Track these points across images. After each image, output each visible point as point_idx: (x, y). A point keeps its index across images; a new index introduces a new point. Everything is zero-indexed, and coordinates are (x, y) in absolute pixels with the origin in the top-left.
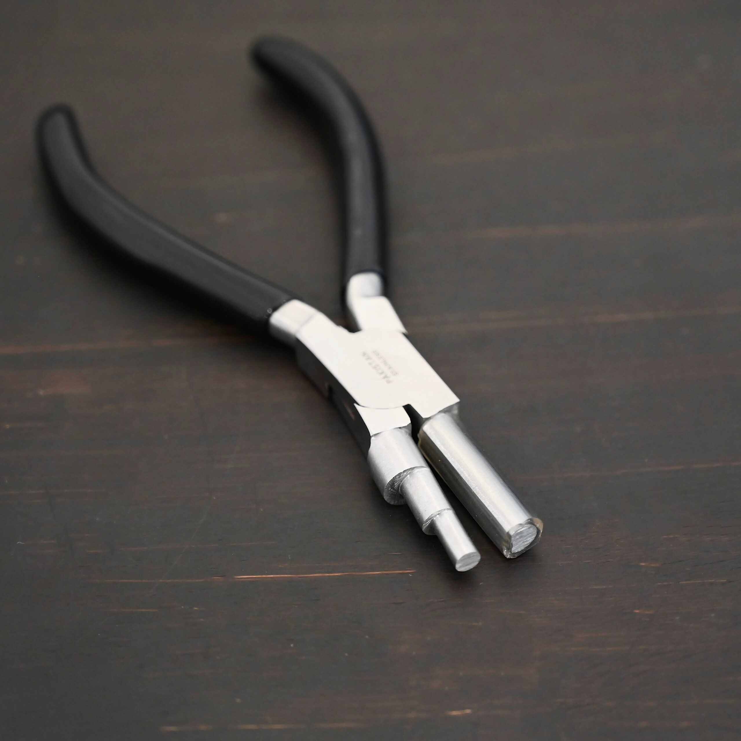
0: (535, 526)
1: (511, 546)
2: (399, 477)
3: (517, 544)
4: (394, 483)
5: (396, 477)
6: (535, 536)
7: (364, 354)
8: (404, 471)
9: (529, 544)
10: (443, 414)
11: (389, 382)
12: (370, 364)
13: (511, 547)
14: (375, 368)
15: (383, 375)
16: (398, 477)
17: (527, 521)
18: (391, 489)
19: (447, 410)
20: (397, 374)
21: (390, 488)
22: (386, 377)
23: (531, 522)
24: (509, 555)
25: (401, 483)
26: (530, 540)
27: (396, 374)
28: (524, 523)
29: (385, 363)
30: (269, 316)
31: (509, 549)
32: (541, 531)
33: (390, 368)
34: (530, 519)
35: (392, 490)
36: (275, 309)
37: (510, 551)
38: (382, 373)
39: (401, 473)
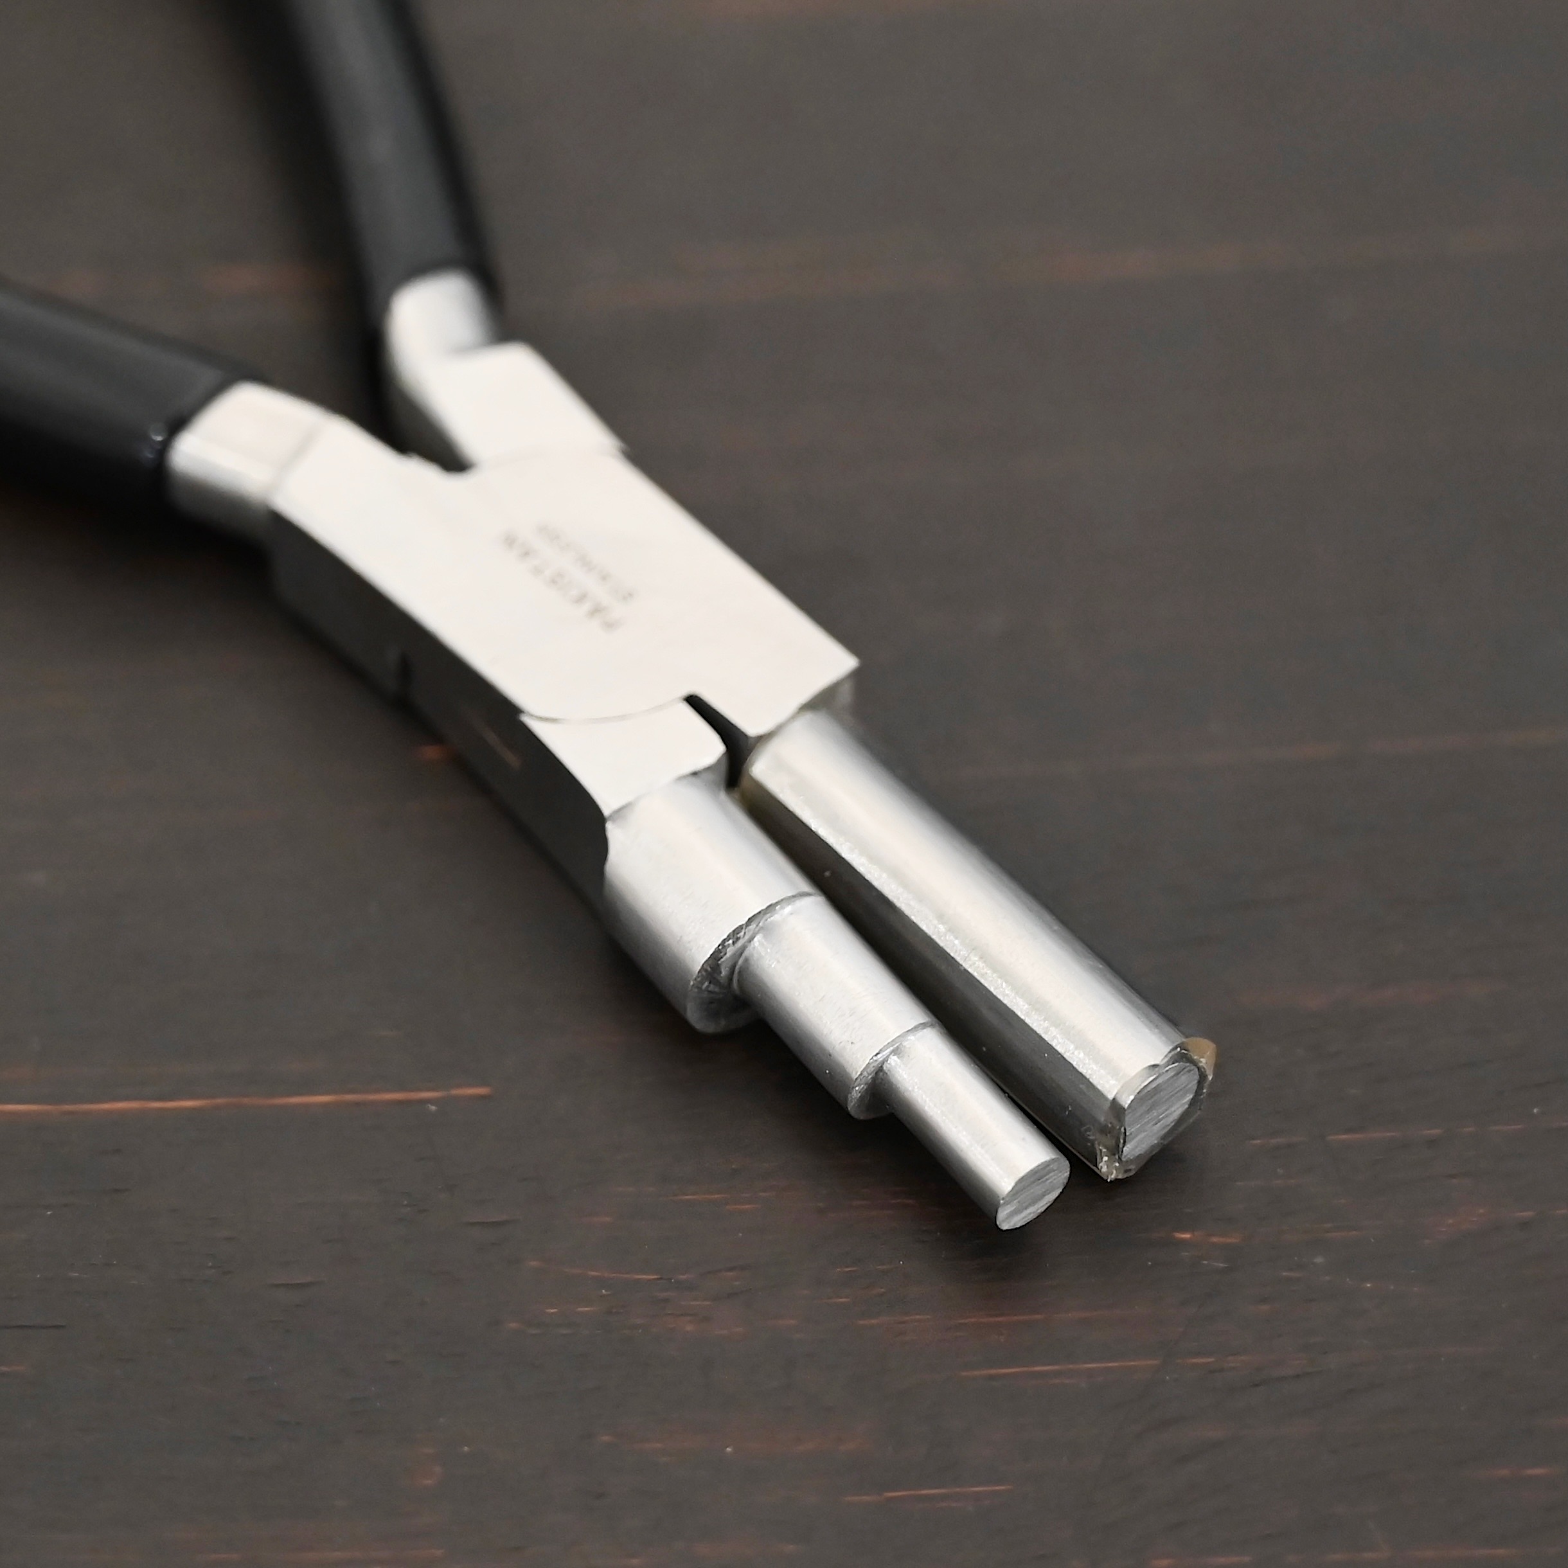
0: (1194, 1063)
1: (1122, 1141)
2: (734, 943)
3: (1139, 1131)
4: (719, 962)
5: (727, 943)
6: (1191, 1097)
7: (510, 541)
8: (750, 920)
9: (1173, 1124)
10: (809, 716)
11: (610, 626)
12: (537, 571)
13: (1121, 1146)
14: (556, 581)
15: (587, 606)
16: (731, 942)
17: (1170, 1055)
18: (708, 987)
19: (822, 702)
20: (630, 595)
21: (706, 984)
22: (596, 611)
23: (1181, 1056)
24: (1115, 1172)
25: (740, 962)
26: (1178, 1108)
27: (628, 596)
28: (1166, 1060)
29: (585, 563)
30: (164, 448)
31: (1116, 1151)
32: (1210, 1078)
33: (604, 578)
34: (1181, 1046)
35: (712, 987)
36: (178, 424)
37: (1117, 1157)
38: (581, 599)
39: (740, 928)
